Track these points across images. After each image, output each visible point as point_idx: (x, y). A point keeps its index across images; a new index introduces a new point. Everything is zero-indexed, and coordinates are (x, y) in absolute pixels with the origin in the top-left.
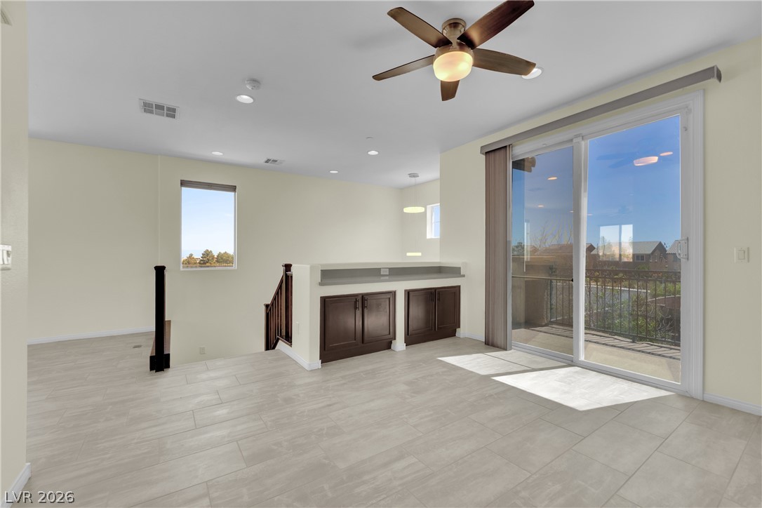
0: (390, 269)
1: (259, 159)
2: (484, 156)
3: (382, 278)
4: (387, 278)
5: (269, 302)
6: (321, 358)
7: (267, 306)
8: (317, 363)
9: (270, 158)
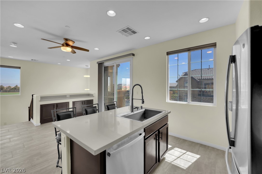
0: (70, 95)
1: (29, 59)
2: (98, 64)
3: (67, 98)
4: (69, 98)
5: (29, 106)
6: (40, 122)
7: (29, 107)
8: (39, 124)
9: (33, 59)
